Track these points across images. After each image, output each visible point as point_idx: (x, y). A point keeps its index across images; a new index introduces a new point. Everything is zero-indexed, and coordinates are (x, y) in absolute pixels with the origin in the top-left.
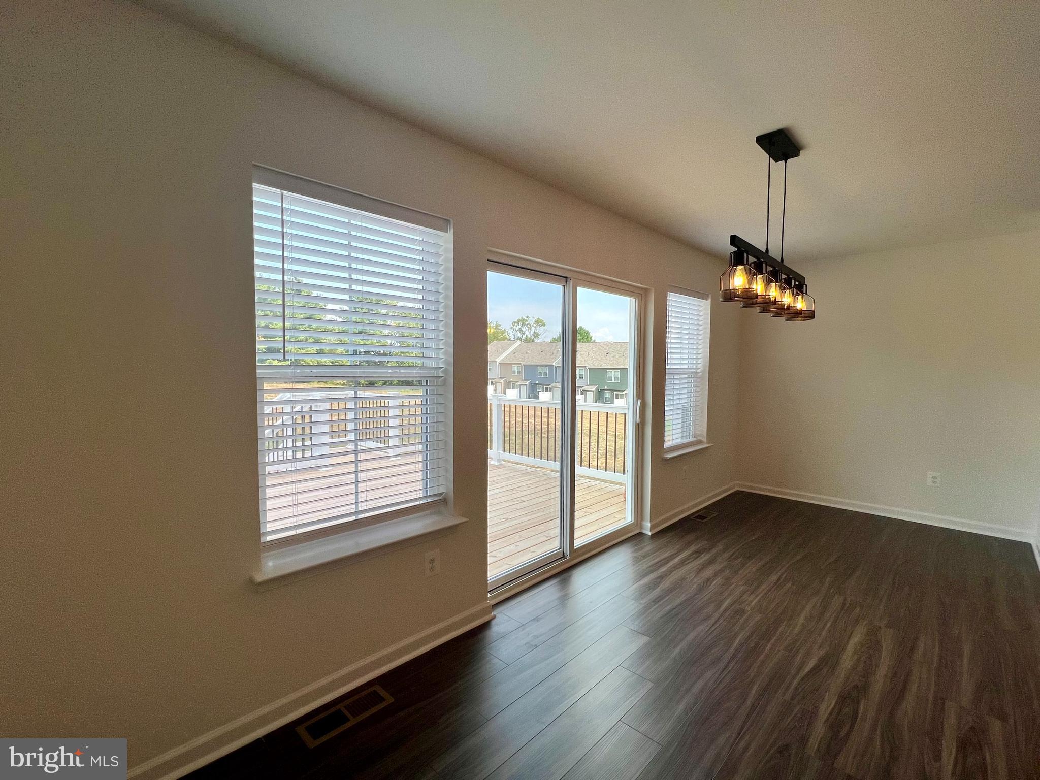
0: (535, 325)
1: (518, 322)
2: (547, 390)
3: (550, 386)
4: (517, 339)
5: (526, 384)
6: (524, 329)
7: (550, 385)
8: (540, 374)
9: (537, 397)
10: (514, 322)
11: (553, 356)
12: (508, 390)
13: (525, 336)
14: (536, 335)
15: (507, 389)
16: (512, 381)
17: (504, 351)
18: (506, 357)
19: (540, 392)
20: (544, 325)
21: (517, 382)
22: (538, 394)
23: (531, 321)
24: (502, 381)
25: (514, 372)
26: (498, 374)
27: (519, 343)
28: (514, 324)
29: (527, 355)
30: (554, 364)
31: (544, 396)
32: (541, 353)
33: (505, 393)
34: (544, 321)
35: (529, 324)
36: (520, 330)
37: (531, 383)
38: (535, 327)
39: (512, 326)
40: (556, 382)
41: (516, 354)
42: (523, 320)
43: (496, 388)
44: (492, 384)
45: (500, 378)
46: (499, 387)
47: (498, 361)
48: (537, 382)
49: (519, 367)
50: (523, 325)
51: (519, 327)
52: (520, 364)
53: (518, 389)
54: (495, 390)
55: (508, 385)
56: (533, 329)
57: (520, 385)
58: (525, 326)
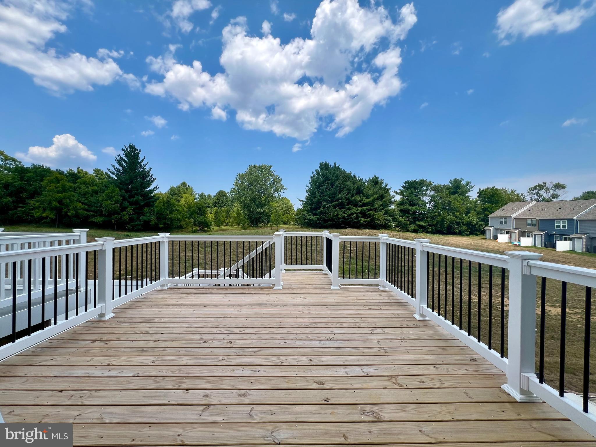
0: (554, 189)
1: (535, 188)
2: (566, 239)
3: (570, 237)
4: (534, 200)
5: (542, 234)
6: (541, 192)
7: (570, 235)
8: (558, 226)
9: (554, 246)
11: (574, 212)
12: (522, 239)
13: (542, 197)
14: (555, 196)
15: (521, 237)
16: (526, 232)
18: (521, 213)
19: (557, 241)
21: (532, 232)
22: (556, 242)
23: (549, 185)
24: (517, 231)
25: (529, 225)
26: (513, 225)
27: (534, 202)
28: (530, 189)
29: (543, 211)
30: (575, 218)
31: (563, 245)
32: (559, 210)
33: (519, 240)
34: (564, 185)
35: (547, 188)
36: (538, 194)
37: (547, 234)
39: (528, 191)
40: (577, 233)
41: (530, 211)
42: (540, 186)
43: (511, 236)
44: (507, 233)
45: (515, 229)
46: (513, 236)
47: (513, 216)
48: (554, 233)
49: (534, 221)
50: (540, 189)
51: (537, 191)
52: (535, 218)
53: (534, 238)
54: (510, 238)
55: (523, 234)
56: (552, 192)
57: (535, 235)
58: (543, 190)
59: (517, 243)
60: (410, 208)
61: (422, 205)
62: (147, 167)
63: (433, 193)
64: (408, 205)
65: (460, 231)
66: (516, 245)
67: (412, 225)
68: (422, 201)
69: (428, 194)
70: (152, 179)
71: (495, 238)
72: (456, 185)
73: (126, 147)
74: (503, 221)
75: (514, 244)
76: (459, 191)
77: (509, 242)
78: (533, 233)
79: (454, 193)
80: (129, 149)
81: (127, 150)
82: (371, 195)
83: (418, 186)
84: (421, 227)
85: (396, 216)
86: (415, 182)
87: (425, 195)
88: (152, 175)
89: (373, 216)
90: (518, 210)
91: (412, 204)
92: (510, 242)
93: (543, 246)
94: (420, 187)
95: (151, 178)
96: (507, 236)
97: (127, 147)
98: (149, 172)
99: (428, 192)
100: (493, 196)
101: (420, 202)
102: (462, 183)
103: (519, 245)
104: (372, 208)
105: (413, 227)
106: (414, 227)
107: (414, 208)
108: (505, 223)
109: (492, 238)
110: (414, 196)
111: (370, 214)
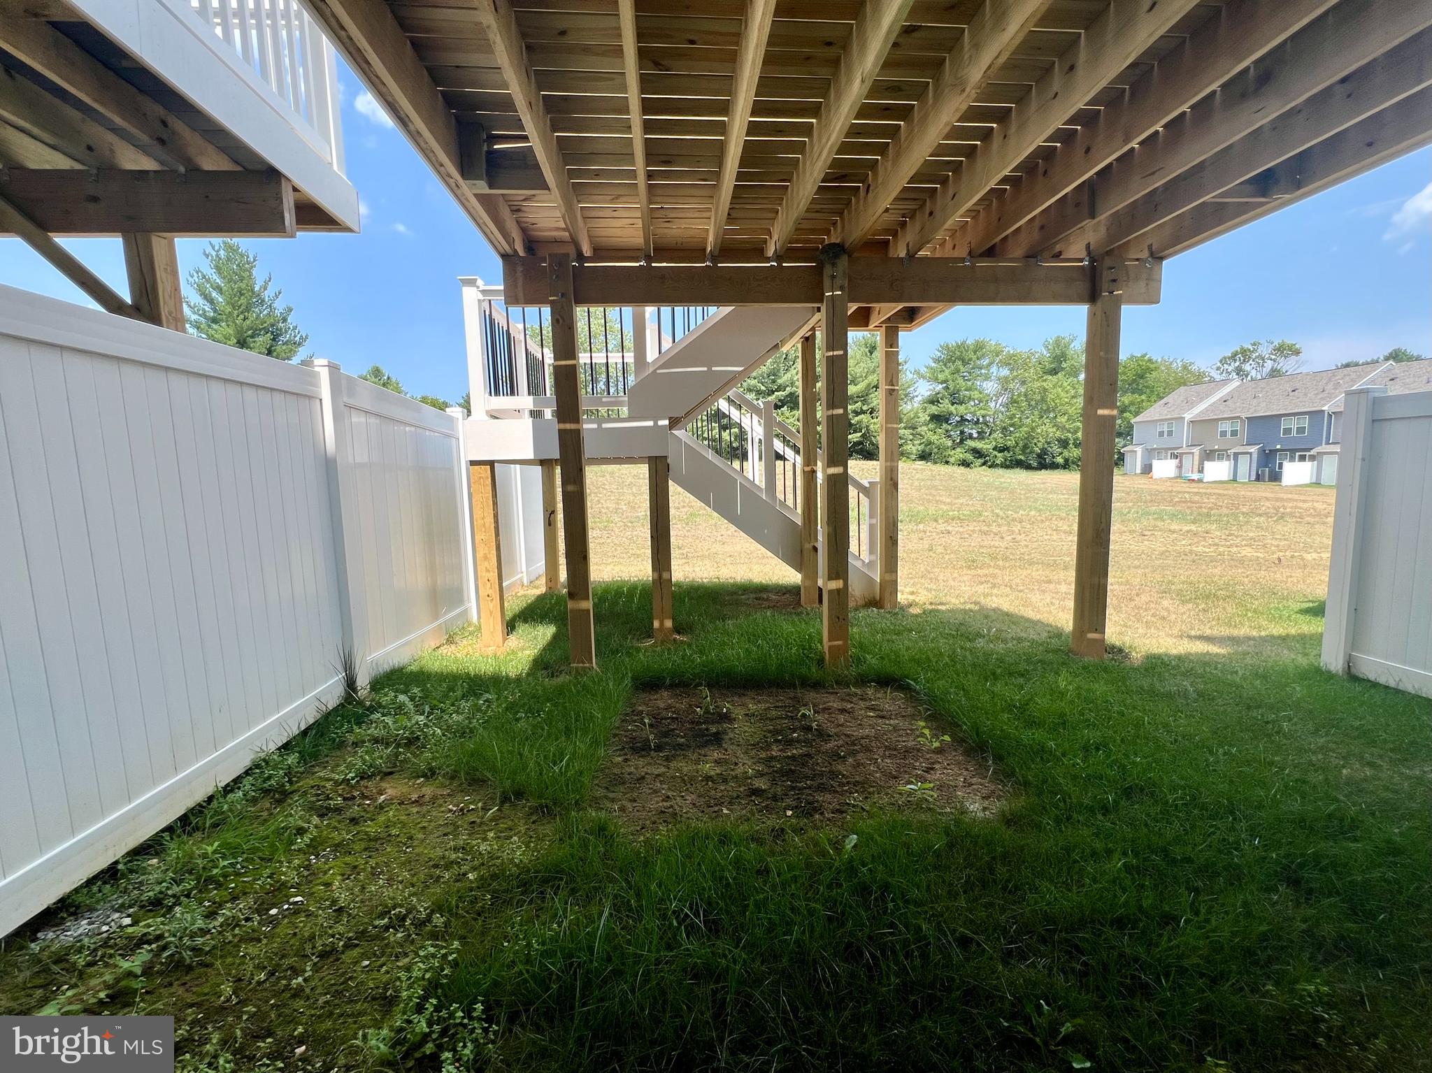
0: (1273, 357)
1: (1233, 357)
2: (1302, 458)
3: (1312, 452)
5: (1252, 451)
7: (1312, 449)
8: (1288, 431)
9: (1276, 477)
10: (1225, 358)
11: (1324, 395)
12: (1207, 465)
15: (1206, 462)
17: (1201, 400)
18: (1207, 410)
19: (1284, 465)
20: (1297, 352)
21: (1230, 449)
22: (1281, 467)
23: (1265, 350)
24: (1196, 450)
25: (1223, 434)
26: (1188, 438)
28: (1222, 361)
30: (1325, 408)
31: (1295, 472)
32: (1291, 394)
33: (1201, 471)
34: (1297, 346)
35: (1260, 357)
36: (1238, 370)
37: (1262, 451)
38: (1274, 360)
39: (1219, 364)
40: (1328, 443)
41: (1229, 402)
42: (1244, 352)
43: (1181, 462)
44: (1175, 456)
45: (1191, 446)
46: (1187, 461)
47: (1188, 416)
48: (1278, 447)
49: (1235, 425)
50: (1244, 361)
51: (1237, 364)
52: (1238, 417)
53: (1233, 462)
54: (1180, 467)
55: (1209, 455)
56: (1269, 364)
57: (1236, 455)
58: (1251, 362)
59: (1195, 476)
60: (952, 408)
61: (980, 402)
62: (279, 306)
63: (1005, 372)
64: (947, 401)
65: (1066, 460)
66: (1193, 480)
67: (958, 450)
68: (980, 393)
69: (994, 374)
70: (297, 339)
71: (1147, 469)
72: (1058, 352)
73: (213, 248)
74: (1166, 430)
75: (1189, 480)
76: (1064, 365)
77: (1176, 478)
78: (1233, 451)
79: (1054, 372)
80: (222, 253)
81: (217, 256)
82: (861, 377)
83: (972, 355)
84: (978, 453)
85: (920, 429)
86: (961, 347)
87: (987, 378)
88: (295, 328)
89: (867, 426)
90: (1201, 402)
91: (956, 399)
92: (1180, 477)
93: (1253, 478)
94: (974, 357)
95: (295, 337)
96: (1173, 463)
97: (216, 248)
98: (285, 320)
99: (994, 369)
100: (1142, 377)
101: (976, 394)
102: (1072, 346)
103: (1200, 481)
104: (865, 408)
105: (959, 453)
106: (961, 455)
107: (962, 409)
108: (1170, 433)
109: (1138, 471)
110: (961, 381)
111: (860, 422)
